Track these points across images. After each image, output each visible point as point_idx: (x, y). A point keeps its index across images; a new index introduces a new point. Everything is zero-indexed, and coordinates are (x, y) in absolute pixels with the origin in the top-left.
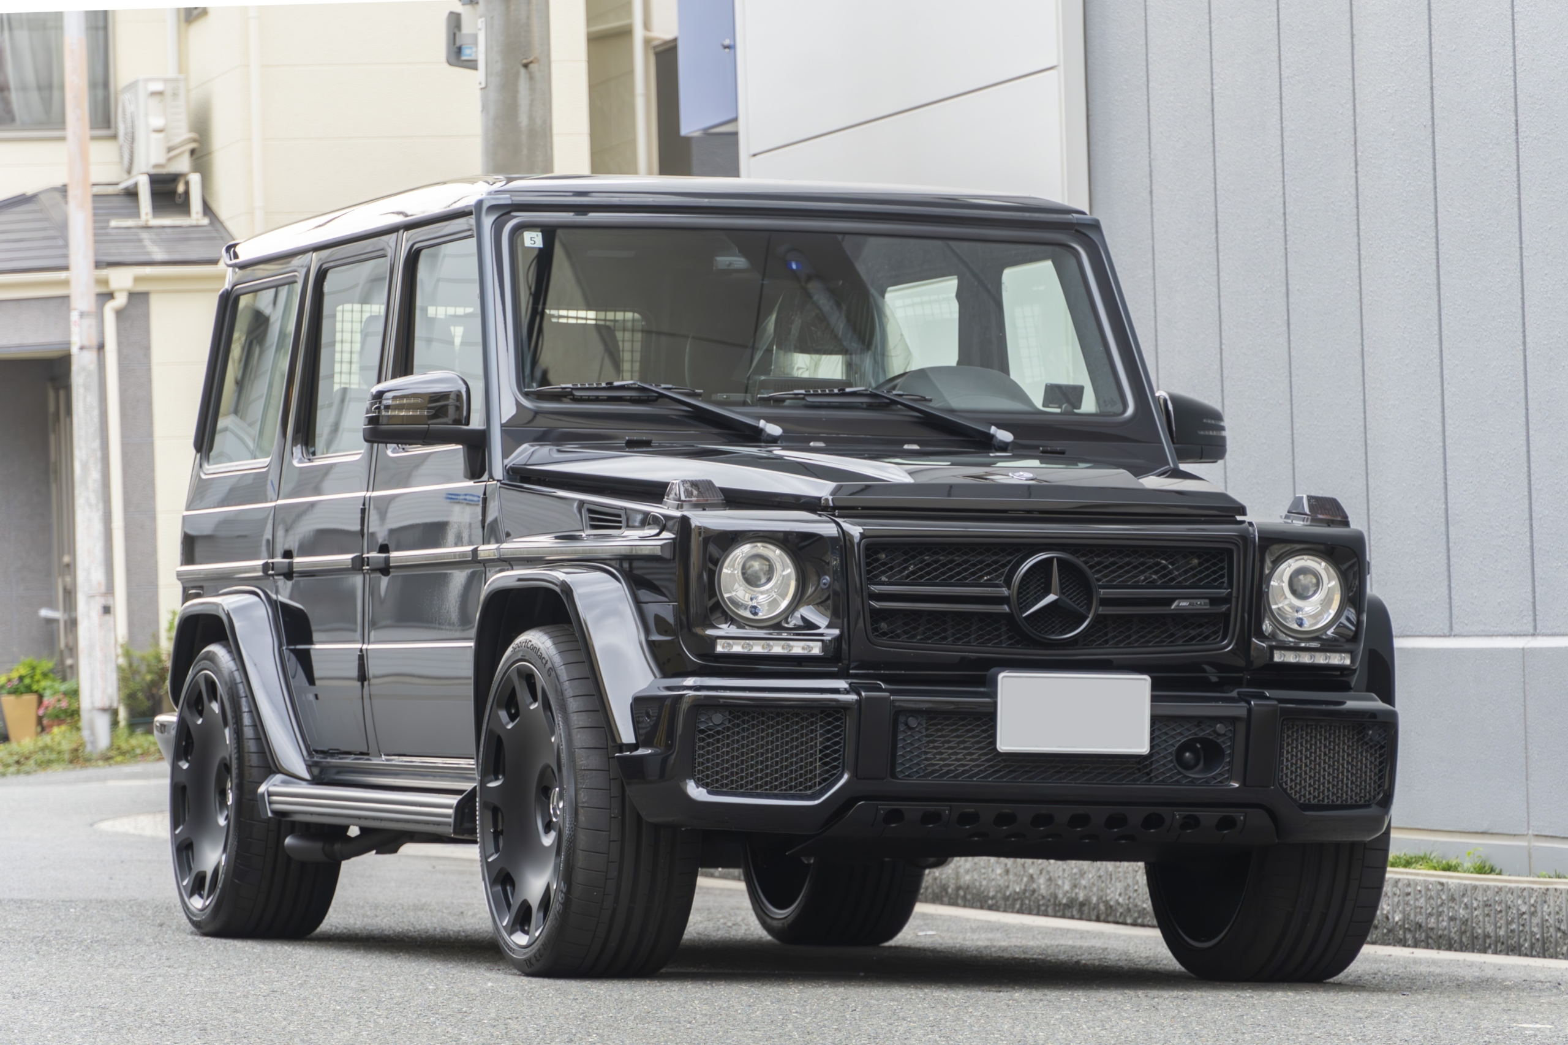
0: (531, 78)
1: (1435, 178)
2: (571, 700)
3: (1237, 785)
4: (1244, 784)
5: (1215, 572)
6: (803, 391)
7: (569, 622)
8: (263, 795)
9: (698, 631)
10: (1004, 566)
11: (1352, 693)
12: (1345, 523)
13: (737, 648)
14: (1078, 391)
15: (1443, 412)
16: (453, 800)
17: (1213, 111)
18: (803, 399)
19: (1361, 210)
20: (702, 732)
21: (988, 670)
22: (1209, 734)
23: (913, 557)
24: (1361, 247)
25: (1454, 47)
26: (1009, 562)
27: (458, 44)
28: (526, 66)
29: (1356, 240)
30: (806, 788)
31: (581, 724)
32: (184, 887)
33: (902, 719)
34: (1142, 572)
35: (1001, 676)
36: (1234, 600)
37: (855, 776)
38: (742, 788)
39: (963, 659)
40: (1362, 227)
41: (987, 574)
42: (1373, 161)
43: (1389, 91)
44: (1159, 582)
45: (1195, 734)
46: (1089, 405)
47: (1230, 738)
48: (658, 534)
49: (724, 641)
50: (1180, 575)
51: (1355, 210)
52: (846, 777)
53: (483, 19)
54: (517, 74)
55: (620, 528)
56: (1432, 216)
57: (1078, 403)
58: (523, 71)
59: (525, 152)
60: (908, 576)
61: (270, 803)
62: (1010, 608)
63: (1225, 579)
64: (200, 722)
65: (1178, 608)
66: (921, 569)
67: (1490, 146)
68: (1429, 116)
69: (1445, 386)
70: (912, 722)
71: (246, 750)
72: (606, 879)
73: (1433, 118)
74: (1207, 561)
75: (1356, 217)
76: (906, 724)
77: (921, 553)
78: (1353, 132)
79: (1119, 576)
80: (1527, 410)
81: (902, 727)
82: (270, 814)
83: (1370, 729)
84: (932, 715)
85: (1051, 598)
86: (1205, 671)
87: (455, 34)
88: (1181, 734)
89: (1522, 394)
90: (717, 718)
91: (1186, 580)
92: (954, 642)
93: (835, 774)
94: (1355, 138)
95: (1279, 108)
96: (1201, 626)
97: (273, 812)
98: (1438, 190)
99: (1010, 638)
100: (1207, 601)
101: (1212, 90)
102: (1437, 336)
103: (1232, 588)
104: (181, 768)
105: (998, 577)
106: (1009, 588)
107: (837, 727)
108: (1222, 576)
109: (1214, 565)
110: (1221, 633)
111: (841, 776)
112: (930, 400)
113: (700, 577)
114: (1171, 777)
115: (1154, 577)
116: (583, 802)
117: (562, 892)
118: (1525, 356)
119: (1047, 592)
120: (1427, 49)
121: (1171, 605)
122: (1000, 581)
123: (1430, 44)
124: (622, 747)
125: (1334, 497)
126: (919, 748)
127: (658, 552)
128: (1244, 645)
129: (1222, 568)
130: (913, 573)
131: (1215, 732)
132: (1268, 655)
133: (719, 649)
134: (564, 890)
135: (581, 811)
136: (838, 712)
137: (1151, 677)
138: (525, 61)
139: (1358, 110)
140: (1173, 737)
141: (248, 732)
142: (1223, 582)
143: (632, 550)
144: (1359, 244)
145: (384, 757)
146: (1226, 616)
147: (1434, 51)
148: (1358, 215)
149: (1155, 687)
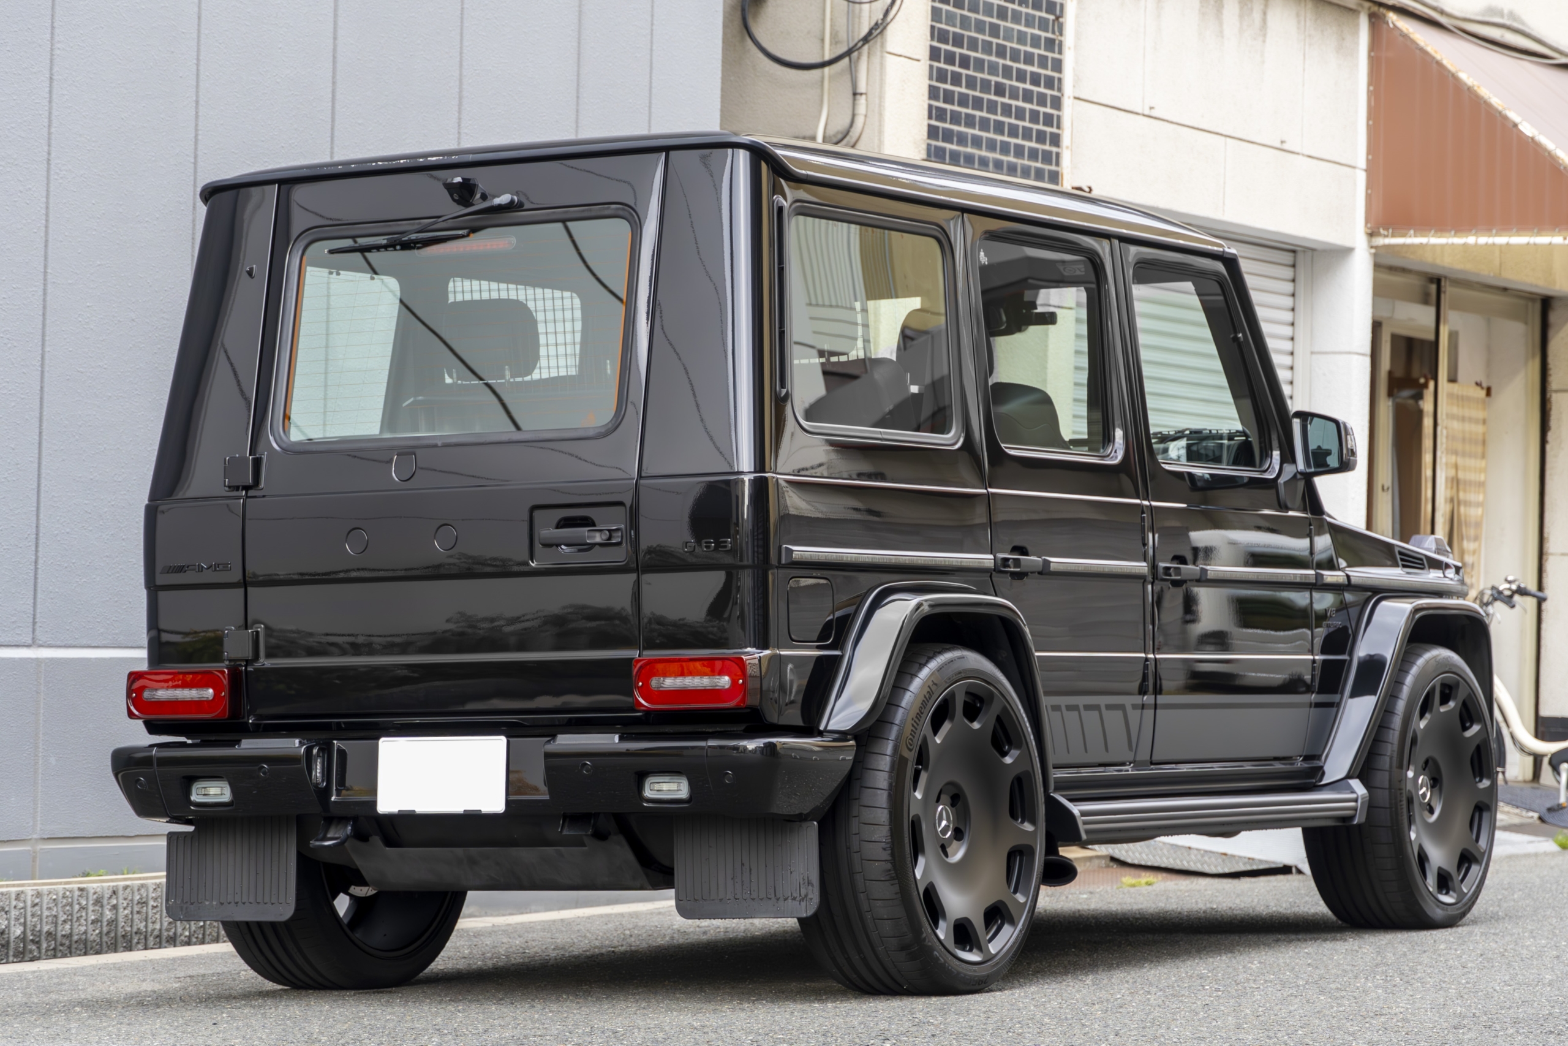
32: (945, 941)
55: (1422, 569)
64: (939, 741)
97: (1087, 832)
104: (916, 799)
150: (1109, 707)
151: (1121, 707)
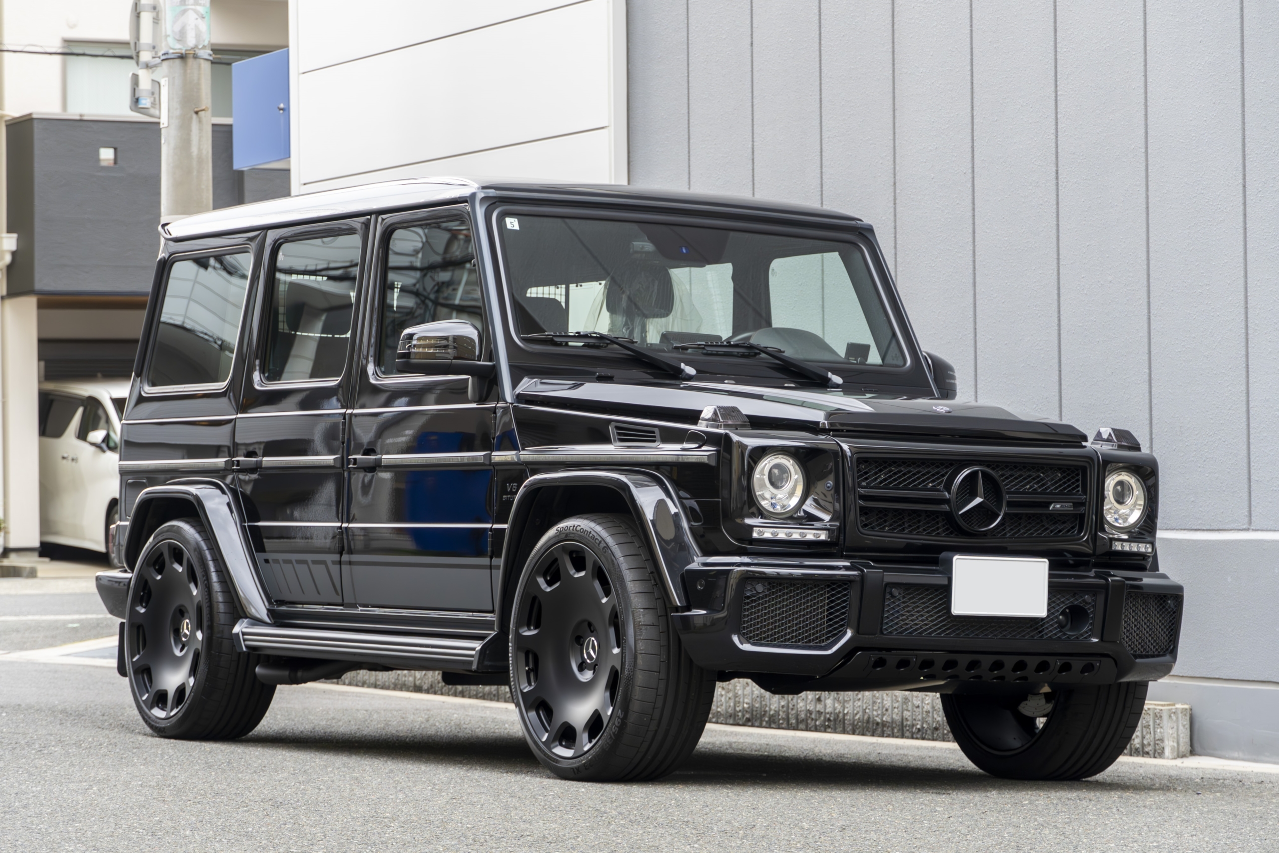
0: (200, 121)
1: (974, 209)
2: (628, 571)
3: (1097, 640)
4: (1102, 640)
5: (1073, 483)
6: (704, 343)
7: (629, 512)
8: (238, 634)
9: (738, 521)
10: (943, 476)
11: (1148, 572)
12: (1137, 448)
13: (768, 534)
14: (866, 348)
15: (976, 371)
16: (478, 645)
17: (753, 160)
18: (703, 348)
19: (898, 231)
20: (748, 597)
21: (940, 553)
22: (1080, 602)
23: (885, 468)
24: (898, 256)
25: (996, 118)
26: (946, 473)
27: (137, 96)
28: (197, 113)
29: (893, 251)
30: (820, 642)
31: (637, 590)
32: (144, 701)
33: (888, 590)
34: (1028, 483)
35: (955, 558)
36: (1087, 503)
37: (857, 631)
38: (775, 641)
39: (908, 544)
40: (899, 242)
41: (932, 482)
42: (912, 197)
43: (930, 148)
44: (1039, 490)
45: (1072, 602)
46: (874, 358)
47: (1093, 606)
48: (700, 447)
49: (758, 529)
50: (1052, 485)
51: (893, 230)
52: (849, 634)
53: (167, 79)
54: (191, 118)
55: (654, 441)
56: (971, 236)
57: (866, 356)
58: (194, 116)
59: (195, 173)
60: (881, 482)
61: (245, 640)
62: (950, 507)
63: (1080, 489)
64: (159, 577)
65: (1055, 510)
66: (890, 477)
67: (1031, 188)
68: (970, 165)
69: (978, 353)
70: (895, 592)
71: (215, 600)
72: (654, 708)
73: (973, 167)
74: (1068, 475)
75: (893, 235)
76: (891, 593)
77: (890, 465)
78: (893, 176)
79: (1015, 485)
80: (1060, 371)
81: (888, 596)
82: (244, 649)
83: (1169, 599)
84: (907, 587)
85: (978, 500)
86: (1065, 556)
87: (135, 89)
88: (1063, 602)
89: (1056, 360)
90: (760, 588)
91: (1056, 488)
92: (910, 532)
93: (842, 631)
94: (895, 180)
95: (819, 159)
96: (1064, 523)
97: (247, 646)
98: (976, 217)
99: (947, 529)
100: (1071, 504)
101: (753, 145)
102: (972, 319)
103: (1086, 495)
104: (138, 612)
105: (939, 484)
106: (949, 493)
107: (845, 595)
108: (1078, 486)
109: (1073, 478)
110: (1077, 528)
111: (845, 633)
112: (784, 352)
113: (739, 479)
114: (1055, 634)
115: (1036, 486)
116: (641, 650)
117: (619, 717)
118: (1059, 334)
119: (974, 496)
120: (969, 119)
121: (1049, 507)
122: (941, 487)
123: (972, 116)
124: (677, 609)
125: (1126, 429)
126: (898, 612)
127: (705, 460)
128: (1094, 538)
129: (1078, 480)
130: (885, 480)
131: (1084, 601)
132: (1109, 544)
133: (755, 535)
134: (621, 716)
135: (639, 657)
136: (846, 584)
137: (1049, 560)
138: (196, 110)
139: (897, 161)
140: (1058, 605)
141: (216, 586)
142: (1078, 491)
143: (678, 458)
144: (896, 254)
145: (360, 608)
146: (1082, 516)
147: (975, 121)
148: (895, 233)
149: (1051, 567)
150: (314, 562)
151: (324, 562)
